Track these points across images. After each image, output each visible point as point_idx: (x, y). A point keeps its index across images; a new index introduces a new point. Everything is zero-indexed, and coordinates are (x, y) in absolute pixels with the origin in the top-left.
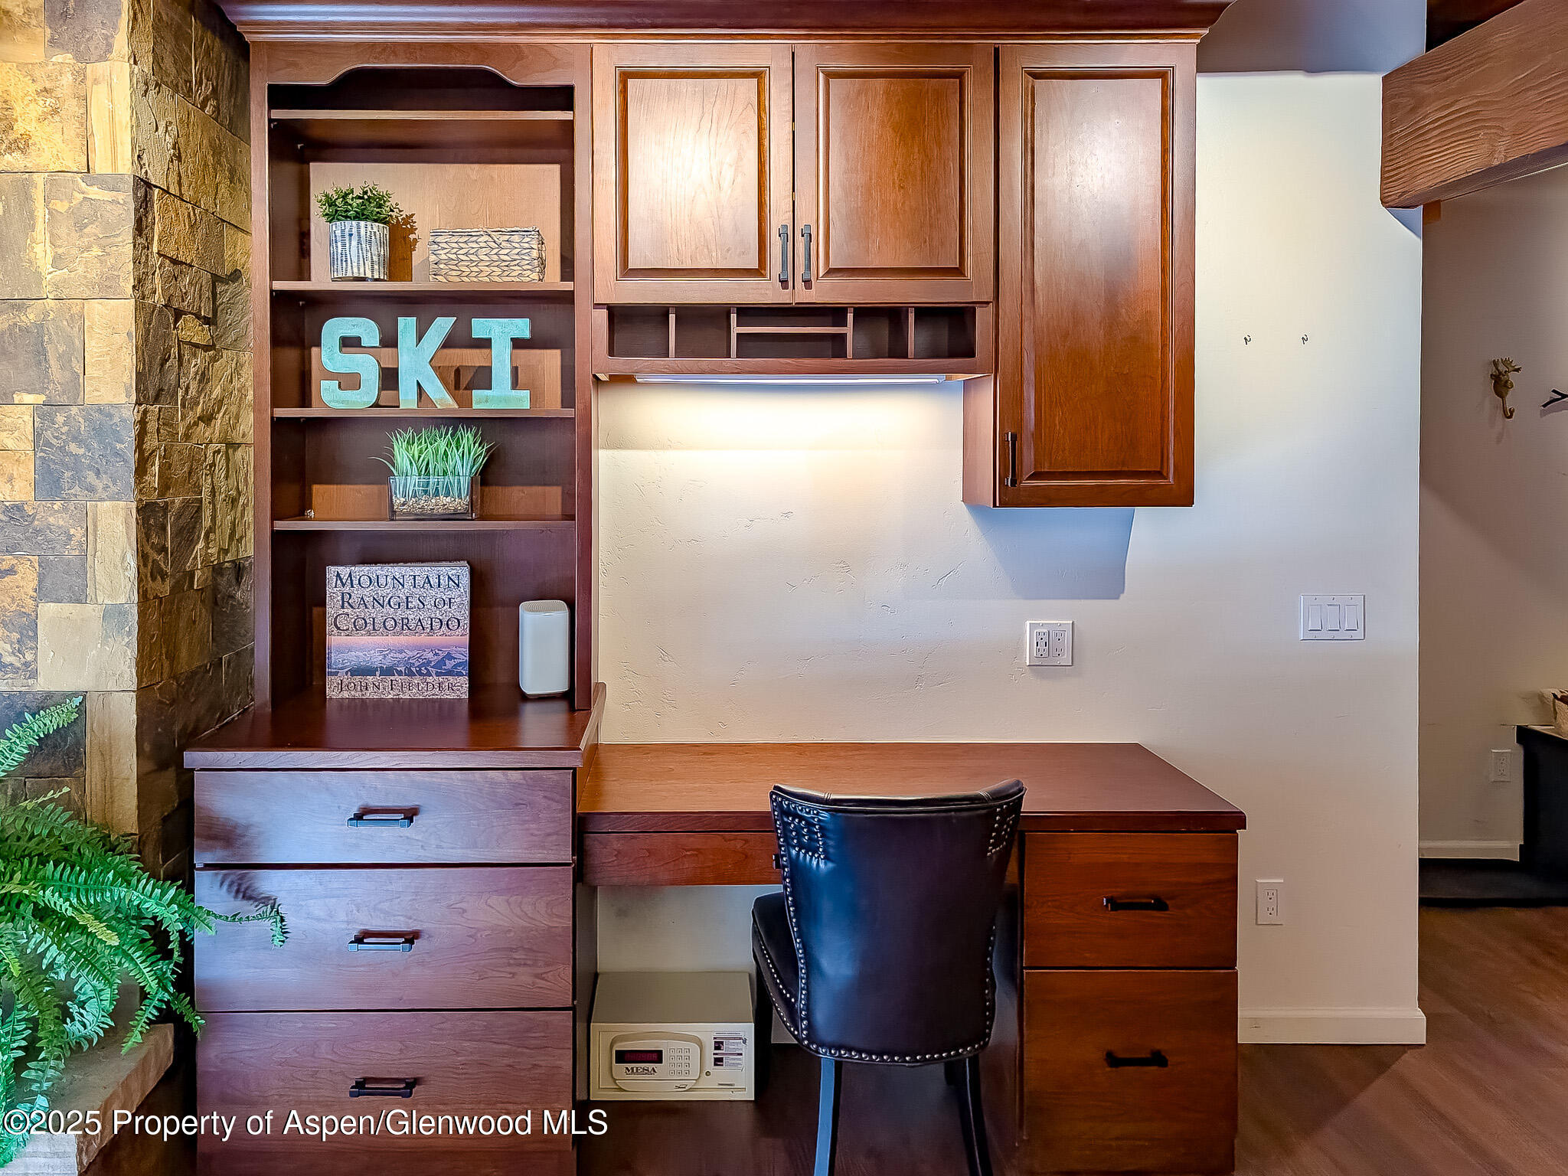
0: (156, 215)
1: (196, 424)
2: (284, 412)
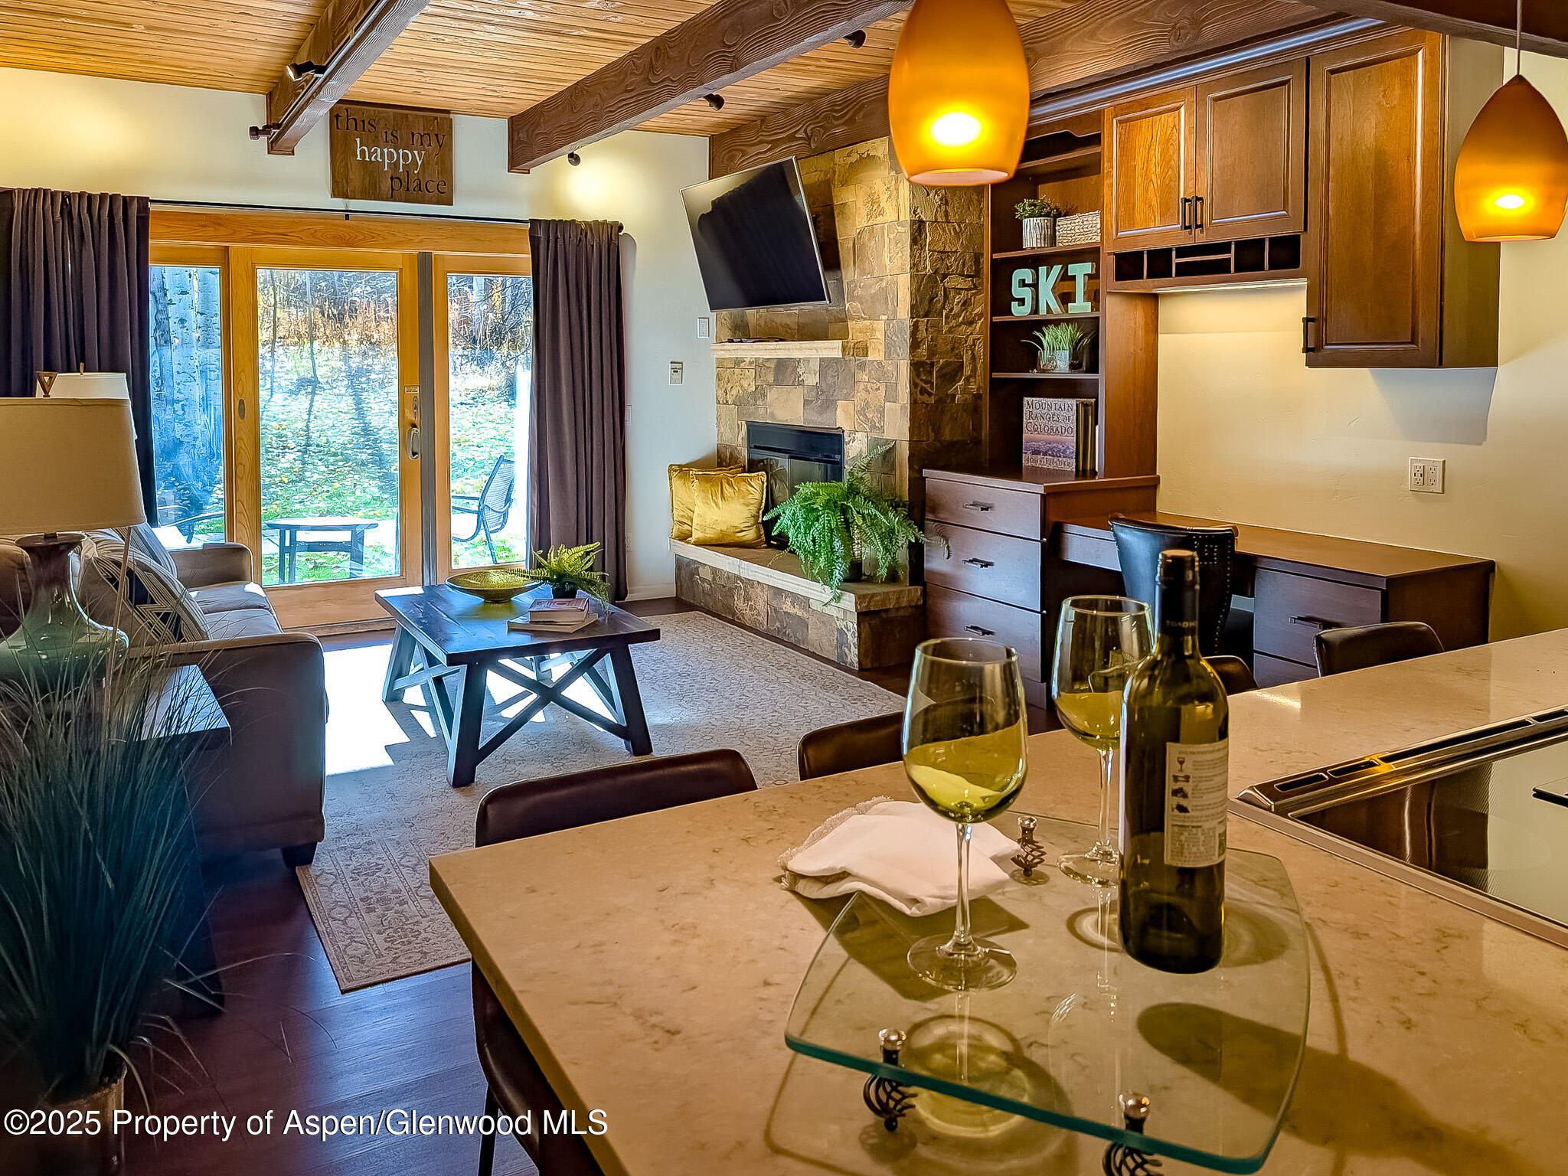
0: (928, 233)
1: (958, 326)
2: (996, 319)
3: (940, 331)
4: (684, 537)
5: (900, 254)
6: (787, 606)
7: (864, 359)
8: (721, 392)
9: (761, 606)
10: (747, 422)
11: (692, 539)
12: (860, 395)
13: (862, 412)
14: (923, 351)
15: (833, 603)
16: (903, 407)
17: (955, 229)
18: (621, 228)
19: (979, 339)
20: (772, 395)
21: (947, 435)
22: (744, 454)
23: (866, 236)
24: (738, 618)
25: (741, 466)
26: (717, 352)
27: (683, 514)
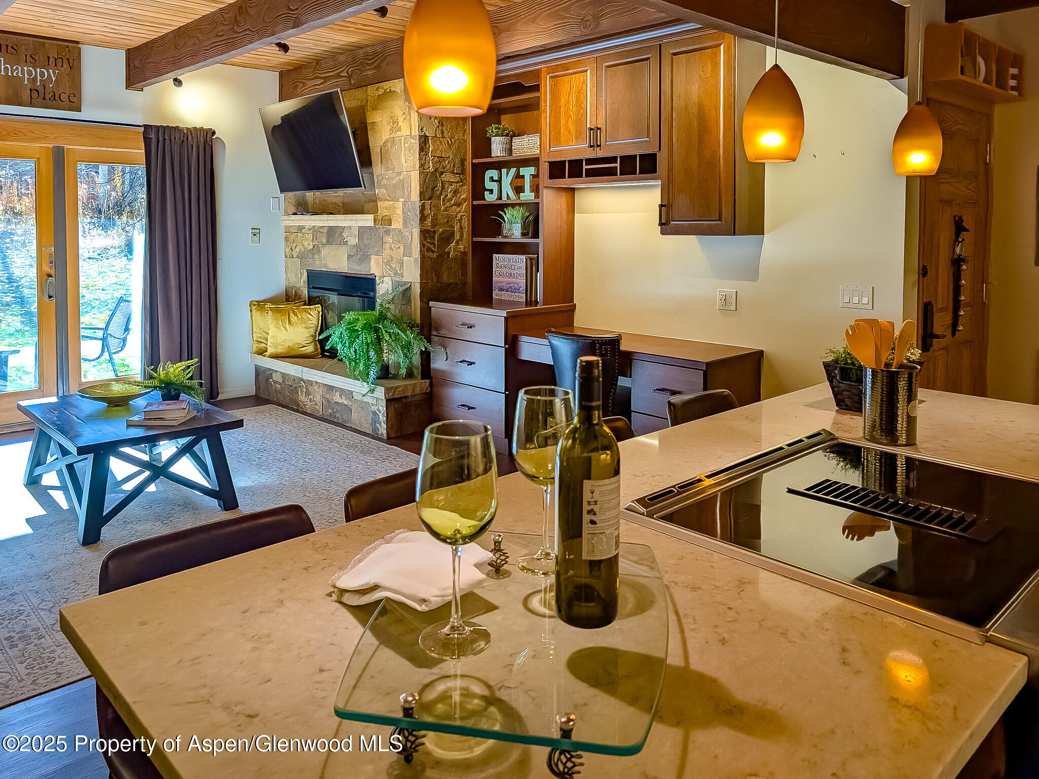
0: (430, 144)
1: (451, 206)
2: (475, 203)
3: (439, 210)
4: (261, 352)
5: (412, 158)
6: (337, 398)
7: (389, 227)
8: (288, 250)
9: (318, 398)
10: (307, 270)
11: (267, 354)
12: (387, 252)
13: (388, 263)
14: (428, 222)
15: (369, 394)
16: (416, 260)
17: (448, 142)
18: (214, 133)
19: (464, 215)
20: (325, 251)
21: (445, 278)
22: (305, 292)
23: (389, 145)
24: (301, 407)
25: (303, 301)
26: (285, 222)
27: (261, 336)
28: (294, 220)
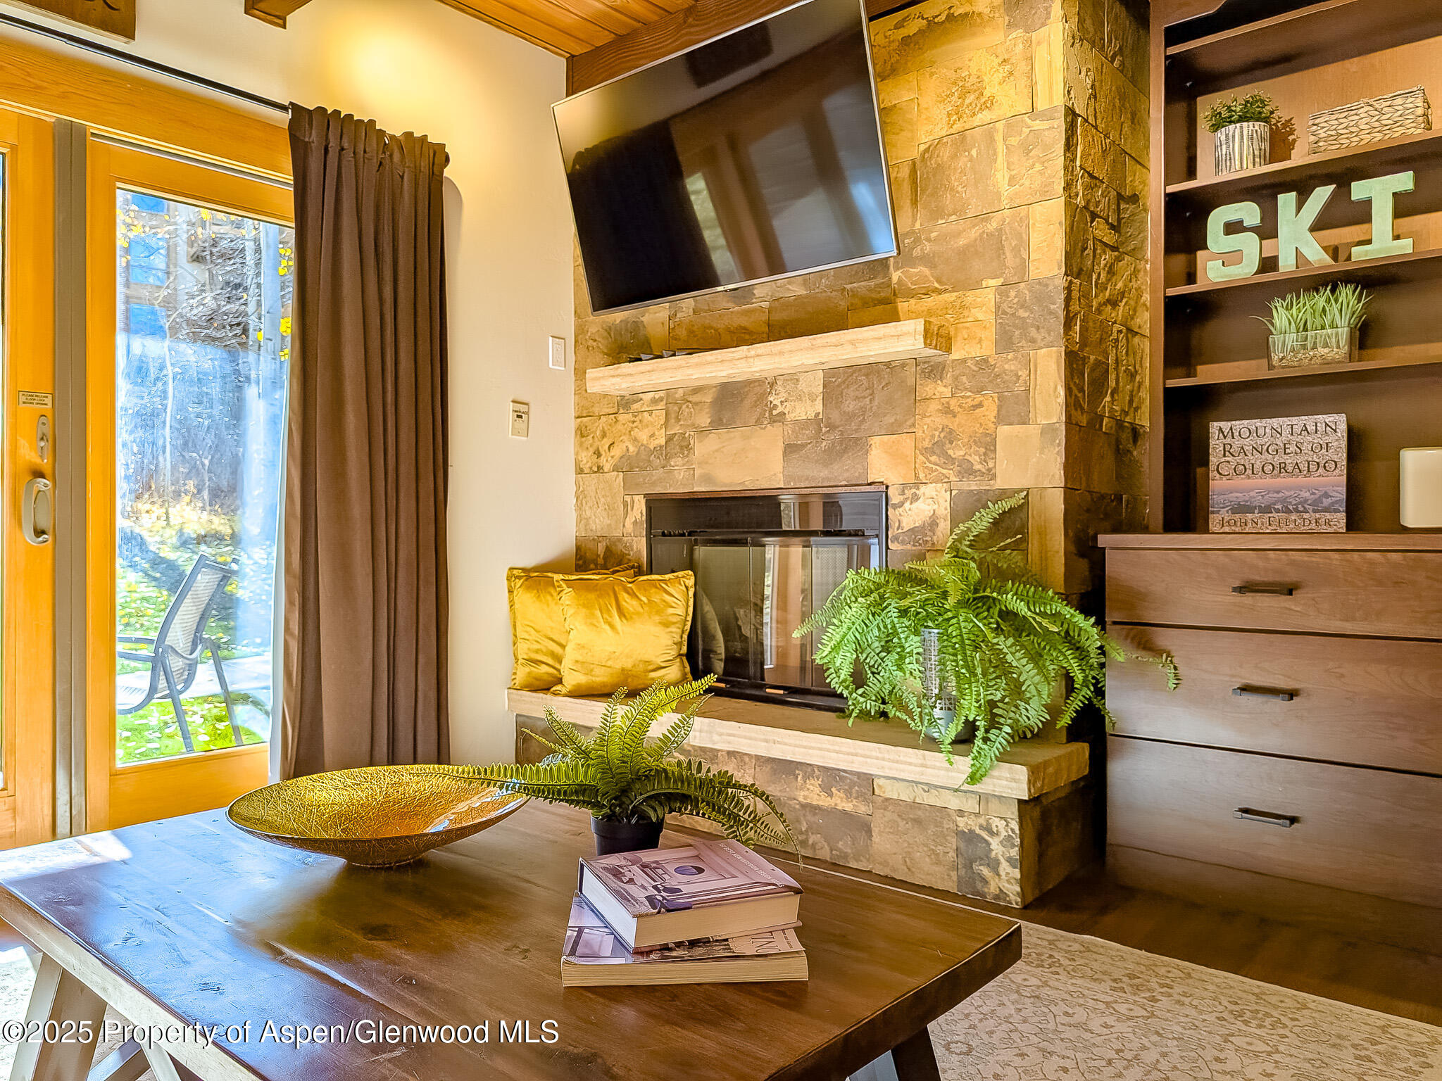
0: (1080, 136)
1: (1105, 304)
2: (1174, 291)
3: (1090, 307)
4: (545, 686)
5: (1038, 167)
6: (811, 794)
7: (942, 358)
8: (586, 458)
10: (646, 496)
11: (563, 688)
12: (930, 423)
13: (935, 448)
14: (1076, 334)
15: (963, 786)
16: (1047, 430)
17: (1102, 143)
18: (447, 157)
21: (1096, 482)
22: (639, 546)
23: (945, 153)
25: (633, 567)
26: (603, 382)
27: (538, 646)
28: (631, 375)
